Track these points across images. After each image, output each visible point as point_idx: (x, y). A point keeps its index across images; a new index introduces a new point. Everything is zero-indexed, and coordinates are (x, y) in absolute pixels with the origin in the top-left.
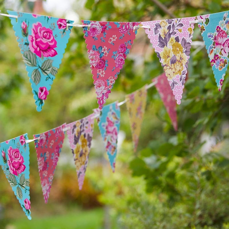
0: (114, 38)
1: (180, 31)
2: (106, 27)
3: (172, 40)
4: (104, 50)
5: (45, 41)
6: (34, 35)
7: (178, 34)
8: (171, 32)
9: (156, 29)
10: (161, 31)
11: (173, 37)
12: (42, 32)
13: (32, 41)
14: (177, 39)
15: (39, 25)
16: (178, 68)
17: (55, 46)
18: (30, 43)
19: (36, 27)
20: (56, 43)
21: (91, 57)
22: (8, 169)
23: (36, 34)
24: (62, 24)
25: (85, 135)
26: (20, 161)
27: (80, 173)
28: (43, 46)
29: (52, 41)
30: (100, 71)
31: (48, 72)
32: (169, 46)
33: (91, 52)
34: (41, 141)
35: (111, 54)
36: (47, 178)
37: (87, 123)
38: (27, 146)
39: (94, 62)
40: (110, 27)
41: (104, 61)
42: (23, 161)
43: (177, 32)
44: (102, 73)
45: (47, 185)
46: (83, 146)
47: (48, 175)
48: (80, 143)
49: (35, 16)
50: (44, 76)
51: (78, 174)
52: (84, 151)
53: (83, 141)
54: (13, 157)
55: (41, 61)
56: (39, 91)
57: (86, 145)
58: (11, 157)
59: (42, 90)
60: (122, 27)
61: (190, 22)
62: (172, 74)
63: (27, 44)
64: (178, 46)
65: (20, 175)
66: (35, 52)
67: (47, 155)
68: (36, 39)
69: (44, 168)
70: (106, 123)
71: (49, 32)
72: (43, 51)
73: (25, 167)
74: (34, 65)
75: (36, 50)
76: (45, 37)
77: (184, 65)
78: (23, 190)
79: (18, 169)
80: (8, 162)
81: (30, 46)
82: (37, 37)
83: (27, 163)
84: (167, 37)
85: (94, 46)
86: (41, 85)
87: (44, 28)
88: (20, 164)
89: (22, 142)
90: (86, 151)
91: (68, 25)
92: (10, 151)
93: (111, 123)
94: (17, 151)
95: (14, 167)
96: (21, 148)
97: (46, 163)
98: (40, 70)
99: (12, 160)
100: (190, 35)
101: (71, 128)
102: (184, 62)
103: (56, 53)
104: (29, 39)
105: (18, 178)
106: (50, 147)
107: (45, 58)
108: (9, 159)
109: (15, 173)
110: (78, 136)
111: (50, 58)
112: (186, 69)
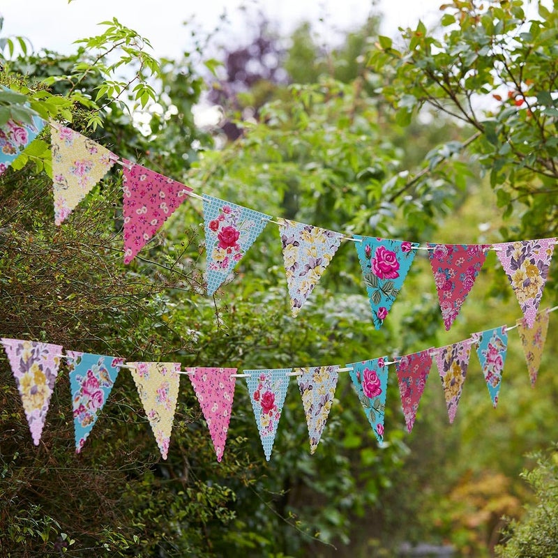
0: (461, 261)
1: (537, 253)
2: (452, 250)
3: (526, 263)
4: (451, 272)
5: (387, 263)
6: (376, 258)
7: (534, 256)
8: (525, 254)
9: (508, 251)
10: (514, 254)
11: (528, 259)
12: (385, 255)
13: (375, 264)
14: (533, 262)
15: (383, 248)
16: (532, 291)
17: (397, 268)
18: (373, 266)
19: (380, 250)
20: (398, 265)
21: (437, 279)
22: (362, 390)
23: (379, 257)
24: (406, 247)
25: (458, 362)
26: (377, 384)
27: (451, 404)
28: (385, 269)
29: (394, 264)
30: (446, 293)
31: (388, 293)
32: (523, 269)
33: (437, 274)
34: (403, 364)
35: (458, 276)
36: (411, 405)
37: (462, 348)
38: (387, 368)
39: (440, 283)
40: (457, 249)
41: (451, 283)
42: (379, 385)
43: (533, 254)
44: (449, 295)
45: (410, 413)
46: (455, 374)
47: (412, 402)
48: (451, 370)
49: (379, 240)
50: (384, 297)
51: (448, 405)
52: (456, 380)
53: (455, 369)
54: (369, 379)
55: (382, 283)
56: (378, 311)
57: (460, 373)
58: (366, 378)
59: (381, 310)
60: (470, 249)
61: (549, 244)
62: (524, 298)
63: (369, 266)
64: (533, 269)
65: (375, 398)
66: (377, 274)
67: (411, 380)
68: (379, 262)
69: (407, 395)
70: (488, 350)
71: (392, 254)
72: (385, 273)
73: (381, 391)
74: (374, 287)
75: (378, 272)
76: (388, 260)
77: (539, 289)
78: (377, 414)
79: (373, 391)
80: (362, 383)
81: (372, 268)
82: (380, 259)
83: (384, 387)
84: (521, 259)
85: (439, 269)
86: (381, 305)
87: (388, 252)
88: (376, 387)
89: (380, 365)
90: (459, 380)
91: (412, 248)
92: (365, 372)
93: (493, 351)
94: (374, 374)
95: (368, 389)
96: (379, 371)
97: (409, 389)
98: (380, 291)
99: (367, 381)
100: (548, 257)
101: (441, 353)
102: (539, 286)
103: (398, 275)
104: (372, 261)
105: (372, 401)
106: (414, 372)
107: (386, 280)
108: (364, 380)
109: (370, 396)
110: (449, 362)
111: (391, 280)
112: (541, 292)
